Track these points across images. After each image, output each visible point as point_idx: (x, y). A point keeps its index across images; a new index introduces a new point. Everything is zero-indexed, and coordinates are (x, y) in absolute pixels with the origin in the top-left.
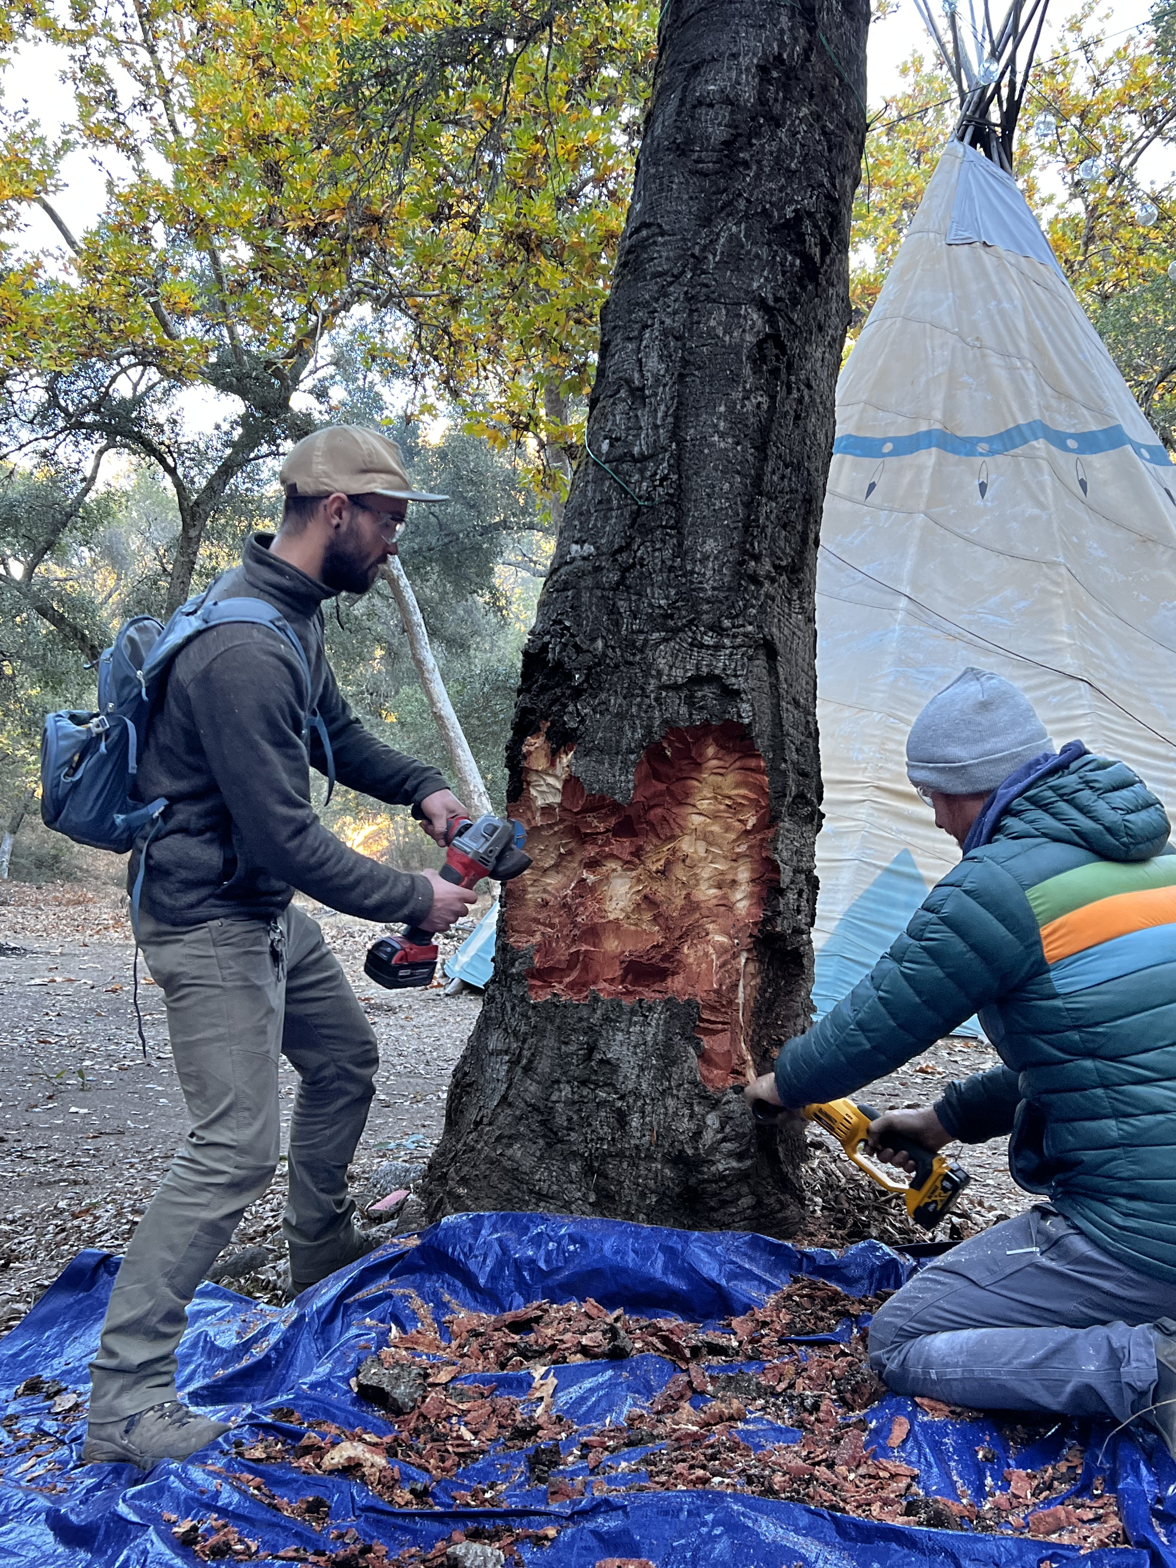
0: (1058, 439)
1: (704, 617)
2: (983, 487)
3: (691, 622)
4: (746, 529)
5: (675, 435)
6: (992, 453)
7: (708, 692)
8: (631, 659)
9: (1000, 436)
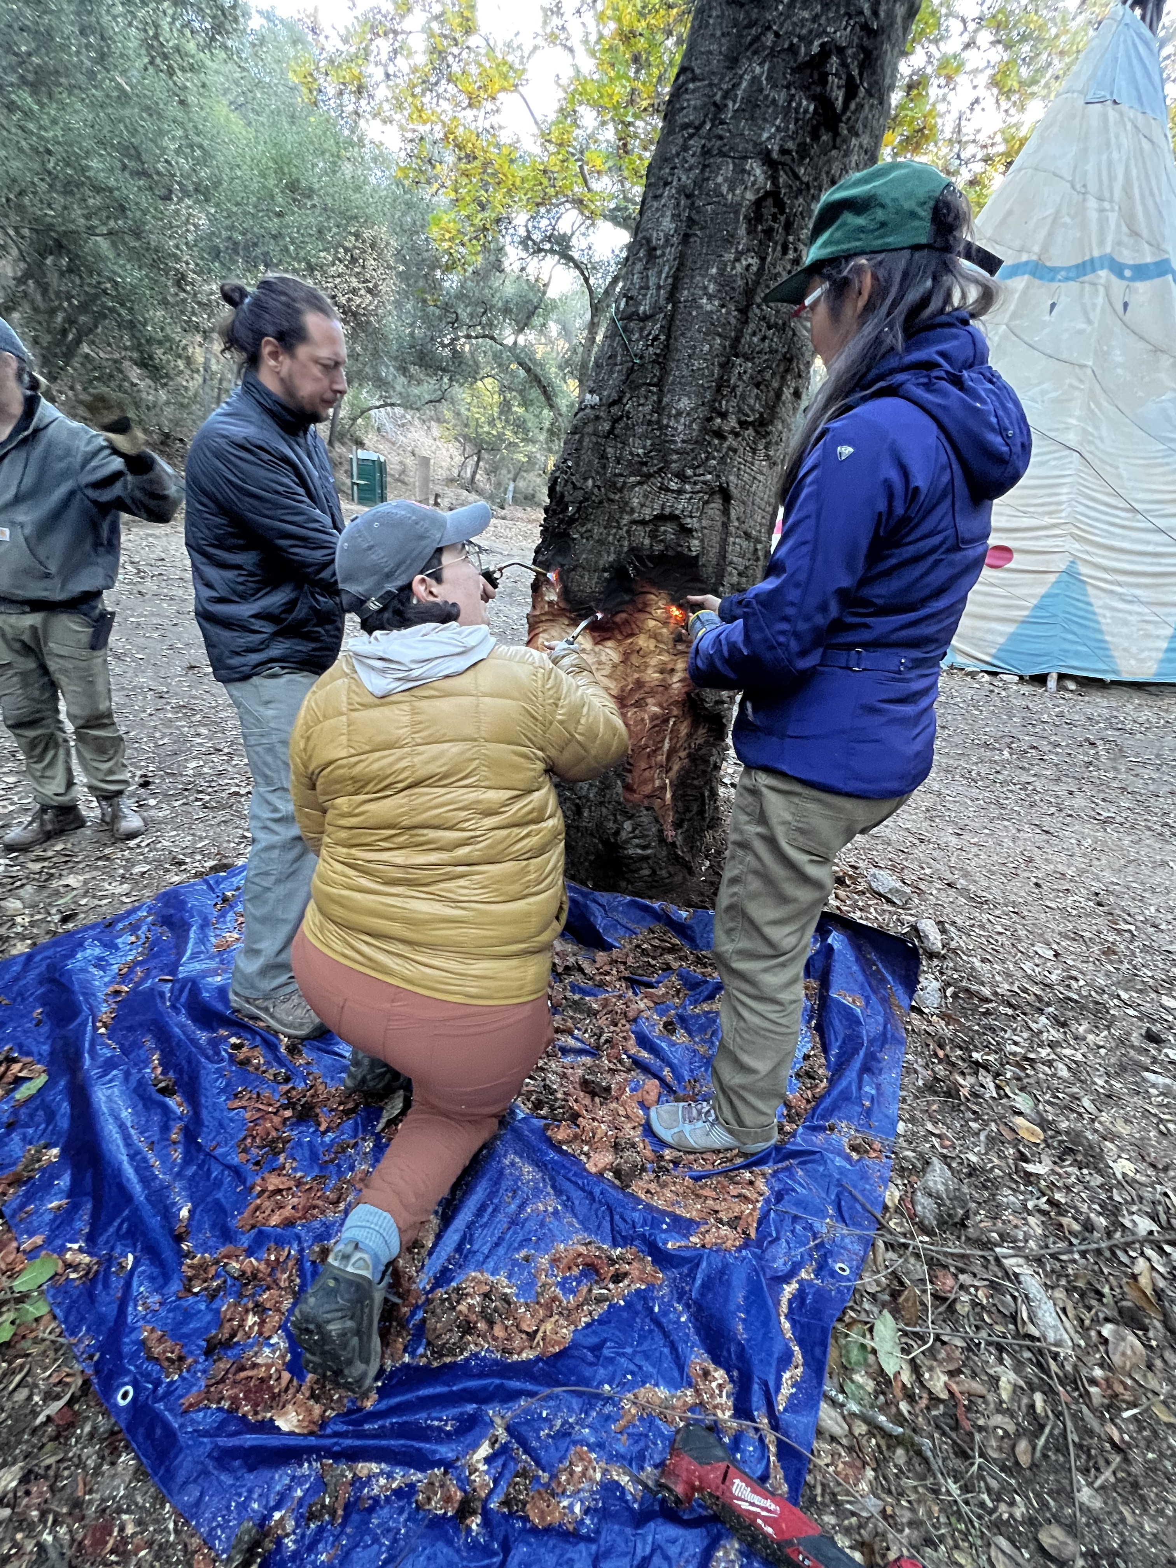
0: (1117, 269)
1: (673, 465)
2: (1053, 305)
3: (661, 469)
4: (719, 389)
5: (672, 297)
6: (1067, 279)
7: (668, 530)
8: (612, 496)
9: (1077, 266)
